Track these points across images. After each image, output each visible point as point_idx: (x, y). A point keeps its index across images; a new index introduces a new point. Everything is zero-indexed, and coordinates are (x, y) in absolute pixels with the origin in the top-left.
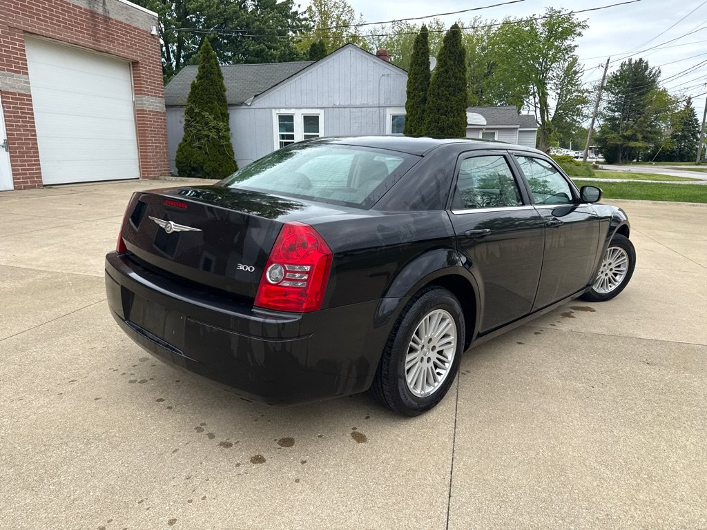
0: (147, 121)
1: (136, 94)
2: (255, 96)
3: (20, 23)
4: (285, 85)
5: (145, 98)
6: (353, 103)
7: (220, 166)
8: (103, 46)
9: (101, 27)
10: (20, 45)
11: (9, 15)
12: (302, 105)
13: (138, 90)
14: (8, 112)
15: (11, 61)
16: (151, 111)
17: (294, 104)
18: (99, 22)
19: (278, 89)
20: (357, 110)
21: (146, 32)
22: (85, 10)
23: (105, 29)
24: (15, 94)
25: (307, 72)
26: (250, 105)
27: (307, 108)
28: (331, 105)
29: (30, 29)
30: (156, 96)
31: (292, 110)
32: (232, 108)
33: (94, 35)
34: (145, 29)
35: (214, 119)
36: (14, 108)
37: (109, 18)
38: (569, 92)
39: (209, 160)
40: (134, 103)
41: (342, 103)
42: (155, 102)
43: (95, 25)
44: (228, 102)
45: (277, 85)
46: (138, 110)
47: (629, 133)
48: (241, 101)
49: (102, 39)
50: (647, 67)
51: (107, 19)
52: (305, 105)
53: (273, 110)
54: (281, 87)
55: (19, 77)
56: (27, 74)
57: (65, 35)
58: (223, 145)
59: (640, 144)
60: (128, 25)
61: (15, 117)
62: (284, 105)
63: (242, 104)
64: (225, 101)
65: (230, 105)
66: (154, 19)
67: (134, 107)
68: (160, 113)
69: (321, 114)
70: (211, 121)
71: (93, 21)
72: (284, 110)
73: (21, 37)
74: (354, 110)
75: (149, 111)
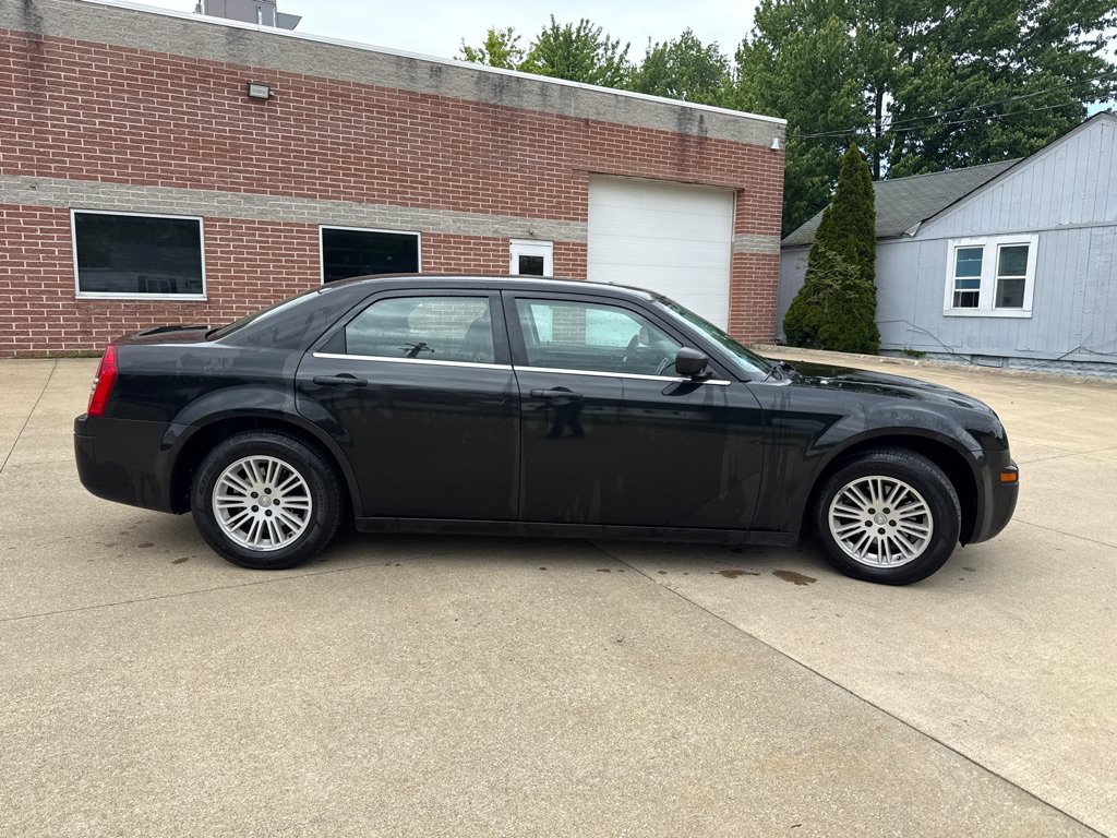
0: (745, 268)
1: (736, 233)
2: (923, 221)
3: (586, 163)
4: (974, 199)
5: (747, 237)
6: (1098, 219)
7: (842, 330)
8: (691, 175)
9: (692, 152)
10: (583, 189)
11: (576, 157)
12: (1001, 230)
13: (740, 228)
14: (558, 264)
15: (569, 208)
16: (754, 255)
17: (986, 229)
18: (690, 146)
19: (961, 207)
20: (1106, 230)
21: (763, 147)
22: (672, 134)
23: (697, 153)
24: (568, 244)
25: (1016, 174)
26: (914, 236)
27: (1008, 234)
28: (1053, 226)
29: (597, 169)
30: (766, 234)
31: (982, 238)
32: (881, 242)
33: (681, 165)
34: (761, 144)
35: (845, 260)
36: (565, 259)
37: (706, 139)
39: (828, 322)
40: (732, 244)
41: (1077, 221)
42: (762, 242)
43: (684, 151)
44: (876, 235)
45: (960, 199)
46: (736, 254)
48: (900, 229)
49: (691, 166)
51: (702, 141)
52: (1006, 230)
53: (950, 241)
54: (968, 202)
55: (576, 226)
56: (586, 220)
57: (640, 169)
58: (850, 300)
60: (734, 143)
61: (565, 270)
62: (969, 233)
63: (902, 235)
64: (870, 232)
65: (881, 238)
66: (778, 128)
67: (732, 250)
68: (769, 255)
69: (1033, 242)
70: (838, 263)
71: (682, 145)
72: (968, 239)
73: (586, 179)
74: (1099, 231)
75: (751, 255)
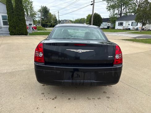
38: (32, 12)
47: (46, 21)
50: (47, 8)
59: (49, 24)
